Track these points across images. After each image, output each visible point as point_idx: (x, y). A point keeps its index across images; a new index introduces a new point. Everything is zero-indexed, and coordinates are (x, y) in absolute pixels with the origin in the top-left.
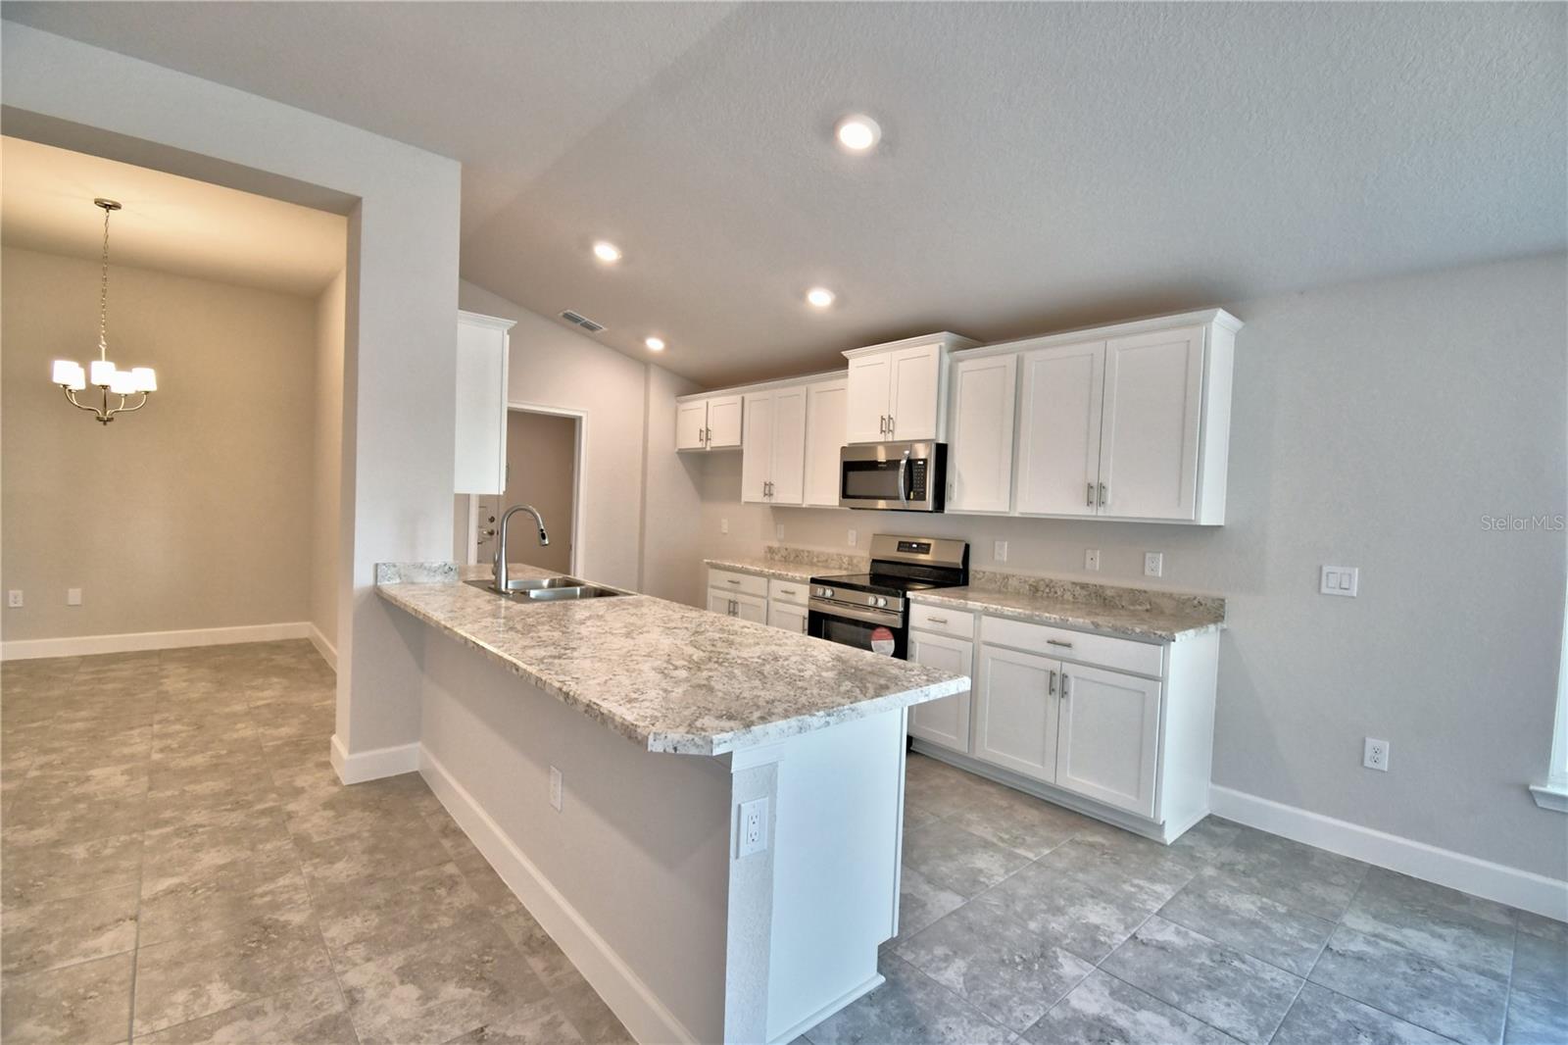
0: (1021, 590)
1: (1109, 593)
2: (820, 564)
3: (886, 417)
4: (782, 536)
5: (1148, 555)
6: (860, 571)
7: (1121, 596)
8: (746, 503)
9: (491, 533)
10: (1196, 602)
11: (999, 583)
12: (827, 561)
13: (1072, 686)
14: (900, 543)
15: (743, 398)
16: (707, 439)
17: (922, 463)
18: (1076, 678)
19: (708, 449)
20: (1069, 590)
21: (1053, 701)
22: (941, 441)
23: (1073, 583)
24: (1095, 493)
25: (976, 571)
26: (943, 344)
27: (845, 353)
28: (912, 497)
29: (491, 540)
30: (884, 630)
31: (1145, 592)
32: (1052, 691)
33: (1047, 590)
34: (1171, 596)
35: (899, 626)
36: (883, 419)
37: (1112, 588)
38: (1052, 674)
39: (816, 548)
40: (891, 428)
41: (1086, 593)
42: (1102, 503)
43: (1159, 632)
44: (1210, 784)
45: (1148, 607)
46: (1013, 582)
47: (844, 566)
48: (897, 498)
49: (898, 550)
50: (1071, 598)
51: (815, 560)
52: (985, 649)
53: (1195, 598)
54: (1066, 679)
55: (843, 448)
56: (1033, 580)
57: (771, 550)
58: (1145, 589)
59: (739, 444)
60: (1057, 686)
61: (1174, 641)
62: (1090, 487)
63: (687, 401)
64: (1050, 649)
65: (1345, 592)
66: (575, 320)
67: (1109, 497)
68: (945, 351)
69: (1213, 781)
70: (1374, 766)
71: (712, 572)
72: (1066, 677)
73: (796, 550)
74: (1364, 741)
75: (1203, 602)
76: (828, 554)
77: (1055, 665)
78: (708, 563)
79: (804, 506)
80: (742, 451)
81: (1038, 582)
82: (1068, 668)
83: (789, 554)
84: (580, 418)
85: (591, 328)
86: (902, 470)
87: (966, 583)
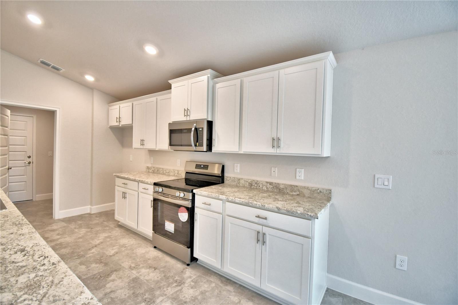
0: (246, 185)
1: (282, 187)
2: (167, 174)
3: (186, 109)
4: (152, 163)
5: (298, 170)
6: (182, 177)
7: (287, 188)
8: (134, 148)
9: (29, 163)
10: (319, 191)
11: (236, 182)
12: (169, 172)
13: (268, 239)
14: (196, 164)
15: (133, 104)
16: (120, 121)
17: (201, 129)
18: (269, 235)
19: (120, 126)
20: (265, 185)
21: (259, 245)
22: (210, 119)
23: (267, 182)
24: (276, 142)
25: (227, 177)
26: (209, 75)
27: (170, 81)
28: (197, 145)
29: (29, 166)
30: (184, 208)
31: (297, 186)
32: (258, 241)
33: (256, 185)
34: (308, 188)
35: (190, 206)
36: (185, 110)
37: (283, 184)
38: (258, 232)
39: (165, 167)
40: (189, 114)
41: (272, 187)
42: (279, 147)
43: (310, 214)
44: (327, 273)
45: (298, 193)
46: (242, 182)
47: (176, 175)
48: (191, 146)
49: (196, 168)
50: (266, 189)
51: (165, 172)
52: (228, 219)
53: (318, 189)
54: (265, 236)
55: (169, 124)
56: (250, 181)
57: (148, 168)
58: (297, 185)
59: (131, 123)
60: (261, 239)
61: (317, 218)
62: (273, 139)
63: (113, 105)
64: (257, 220)
65: (386, 187)
66: (48, 65)
67: (282, 144)
68: (210, 79)
69: (327, 272)
70: (401, 268)
71: (117, 180)
72: (265, 234)
73: (157, 168)
74: (396, 257)
75: (322, 191)
76: (170, 169)
77: (259, 228)
78: (115, 175)
79: (157, 149)
80: (132, 126)
81: (252, 182)
82: (266, 230)
83: (155, 169)
84: (56, 111)
85: (57, 69)
86: (192, 133)
87: (223, 182)
